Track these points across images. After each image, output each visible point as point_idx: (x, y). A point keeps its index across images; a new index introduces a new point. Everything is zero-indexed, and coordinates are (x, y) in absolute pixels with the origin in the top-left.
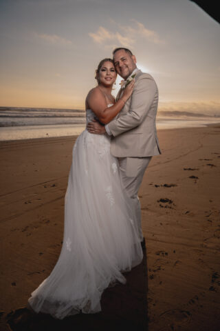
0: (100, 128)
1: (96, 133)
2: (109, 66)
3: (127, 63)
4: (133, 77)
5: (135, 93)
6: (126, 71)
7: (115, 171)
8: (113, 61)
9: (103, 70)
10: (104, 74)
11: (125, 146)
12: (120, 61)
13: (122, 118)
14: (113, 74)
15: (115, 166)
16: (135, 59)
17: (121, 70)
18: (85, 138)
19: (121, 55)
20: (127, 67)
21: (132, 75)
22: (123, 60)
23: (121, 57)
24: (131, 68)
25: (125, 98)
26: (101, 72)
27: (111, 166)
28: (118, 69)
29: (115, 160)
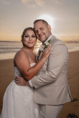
0: (25, 82)
1: (21, 85)
2: (31, 33)
3: (44, 31)
4: (49, 42)
5: (51, 56)
6: (43, 38)
7: (37, 116)
8: (33, 30)
9: (26, 37)
10: (27, 39)
11: (44, 95)
12: (39, 30)
13: (42, 76)
14: (34, 39)
15: (37, 111)
16: (50, 28)
17: (40, 37)
18: (13, 89)
19: (40, 25)
20: (44, 34)
21: (48, 40)
22: (41, 29)
23: (40, 27)
24: (47, 35)
25: (44, 59)
26: (25, 38)
27: (34, 111)
28: (38, 36)
29: (37, 106)
